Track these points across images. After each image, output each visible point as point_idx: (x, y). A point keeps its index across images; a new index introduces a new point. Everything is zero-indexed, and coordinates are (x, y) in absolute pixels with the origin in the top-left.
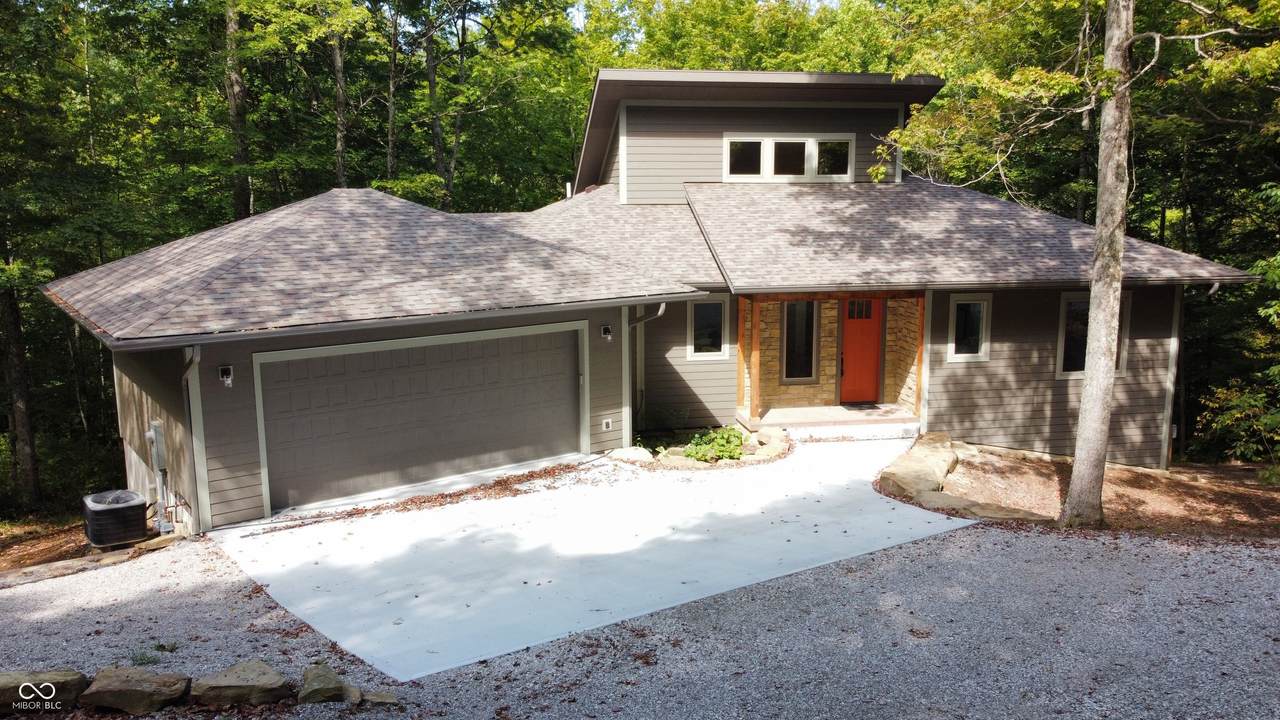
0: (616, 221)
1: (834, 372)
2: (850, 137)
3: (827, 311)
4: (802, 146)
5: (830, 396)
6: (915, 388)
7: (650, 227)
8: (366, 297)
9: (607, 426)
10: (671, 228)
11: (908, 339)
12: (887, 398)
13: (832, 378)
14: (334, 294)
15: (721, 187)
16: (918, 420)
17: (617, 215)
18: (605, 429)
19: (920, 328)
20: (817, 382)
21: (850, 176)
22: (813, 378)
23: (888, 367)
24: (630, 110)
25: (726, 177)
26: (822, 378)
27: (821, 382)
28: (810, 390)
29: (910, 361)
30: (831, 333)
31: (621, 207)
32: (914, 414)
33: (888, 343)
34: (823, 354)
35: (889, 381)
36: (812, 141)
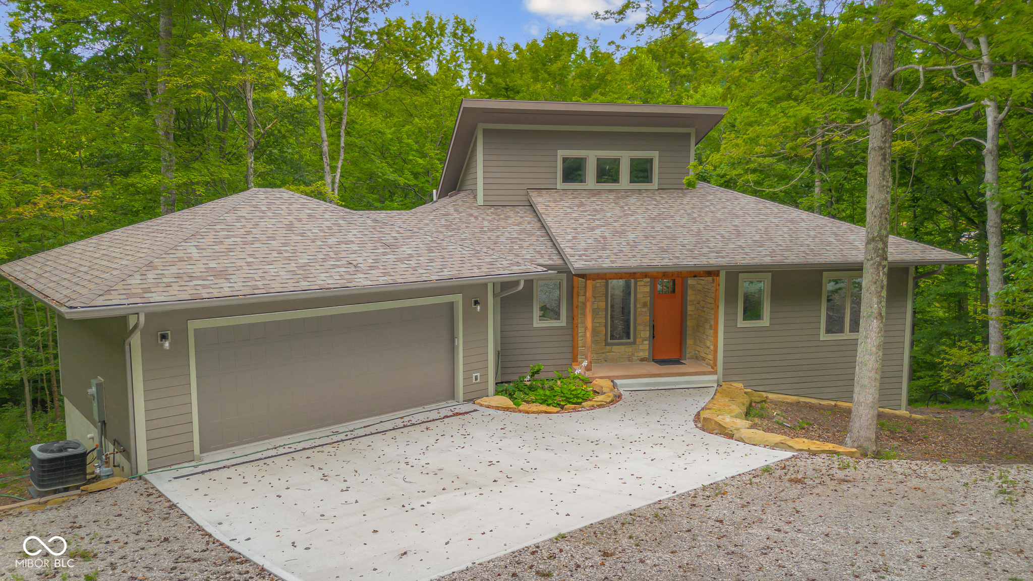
0: (476, 218)
1: (648, 335)
2: (655, 155)
4: (617, 161)
5: (645, 354)
6: (712, 347)
7: (502, 223)
8: (286, 273)
9: (476, 379)
10: (519, 224)
11: (705, 309)
12: (688, 356)
13: (646, 340)
14: (258, 271)
15: (556, 192)
16: (715, 373)
17: (476, 214)
18: (474, 381)
19: (716, 300)
20: (634, 343)
21: (655, 184)
22: (631, 340)
23: (689, 331)
24: (486, 132)
25: (560, 185)
26: (638, 340)
27: (637, 343)
28: (629, 349)
29: (707, 326)
30: (645, 305)
31: (478, 207)
32: (712, 368)
33: (689, 313)
34: (639, 321)
35: (689, 342)
36: (625, 157)
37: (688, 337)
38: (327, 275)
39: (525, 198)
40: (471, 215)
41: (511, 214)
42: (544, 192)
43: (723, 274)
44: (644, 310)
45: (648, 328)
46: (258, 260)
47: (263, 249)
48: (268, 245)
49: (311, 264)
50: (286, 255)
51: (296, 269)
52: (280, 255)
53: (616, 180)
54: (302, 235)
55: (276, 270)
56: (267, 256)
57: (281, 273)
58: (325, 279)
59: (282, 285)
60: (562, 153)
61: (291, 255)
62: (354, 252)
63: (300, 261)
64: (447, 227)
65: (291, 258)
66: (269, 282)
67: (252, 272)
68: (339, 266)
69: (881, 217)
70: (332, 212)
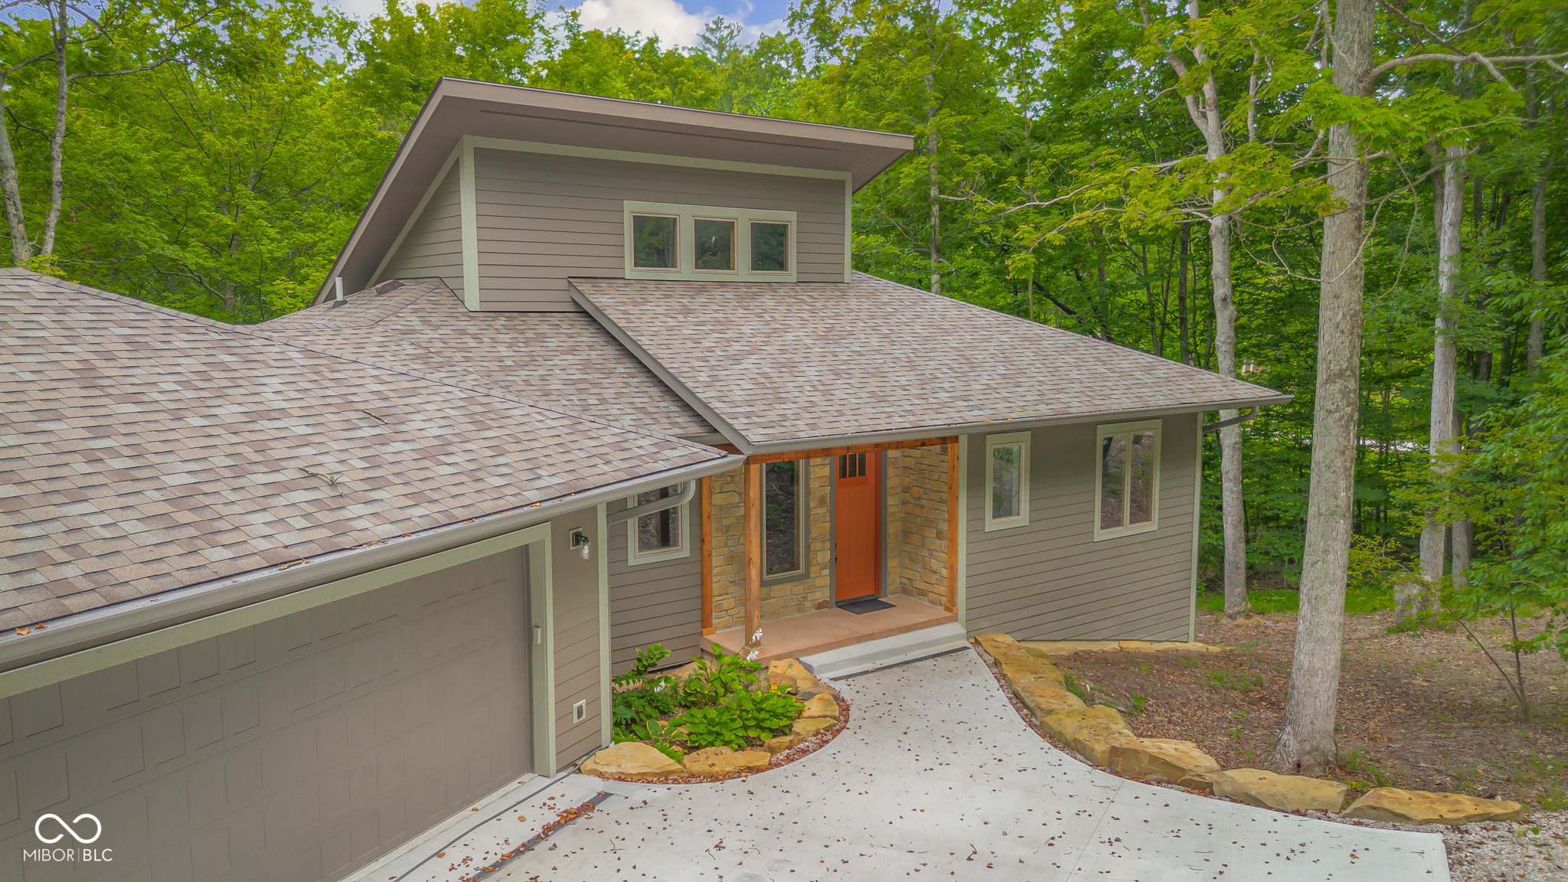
0: (475, 337)
1: (828, 558)
2: (787, 217)
3: (816, 469)
4: (729, 227)
5: (824, 594)
6: (945, 572)
7: (536, 348)
8: (141, 527)
9: (580, 714)
10: (572, 351)
11: (923, 502)
12: (890, 588)
13: (825, 568)
14: (50, 528)
15: (626, 285)
16: (954, 619)
17: (472, 330)
18: (576, 721)
19: (952, 488)
20: (806, 576)
21: (791, 274)
22: (802, 570)
23: (892, 542)
24: (480, 154)
25: (630, 271)
26: (813, 569)
27: (812, 575)
28: (799, 589)
29: (931, 533)
30: (822, 501)
31: (471, 315)
32: (947, 609)
33: (890, 510)
34: (814, 534)
35: (892, 563)
36: (743, 219)
37: (890, 554)
38: (268, 517)
39: (565, 296)
40: (463, 332)
41: (544, 328)
42: (604, 284)
43: (963, 441)
44: (821, 511)
45: (828, 545)
46: (29, 489)
47: (36, 449)
48: (45, 438)
49: (205, 488)
50: (116, 464)
51: (167, 508)
52: (98, 467)
53: (727, 264)
54: (134, 398)
55: (106, 519)
56: (56, 472)
57: (128, 527)
58: (268, 531)
59: (150, 570)
60: (633, 207)
61: (130, 463)
62: (304, 442)
63: (170, 480)
64: (425, 359)
65: (137, 474)
66: (103, 564)
67: (28, 532)
68: (286, 487)
69: (1352, 334)
70: (185, 330)
